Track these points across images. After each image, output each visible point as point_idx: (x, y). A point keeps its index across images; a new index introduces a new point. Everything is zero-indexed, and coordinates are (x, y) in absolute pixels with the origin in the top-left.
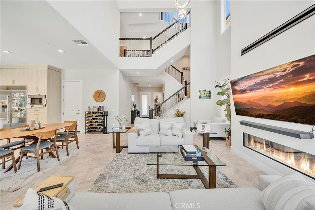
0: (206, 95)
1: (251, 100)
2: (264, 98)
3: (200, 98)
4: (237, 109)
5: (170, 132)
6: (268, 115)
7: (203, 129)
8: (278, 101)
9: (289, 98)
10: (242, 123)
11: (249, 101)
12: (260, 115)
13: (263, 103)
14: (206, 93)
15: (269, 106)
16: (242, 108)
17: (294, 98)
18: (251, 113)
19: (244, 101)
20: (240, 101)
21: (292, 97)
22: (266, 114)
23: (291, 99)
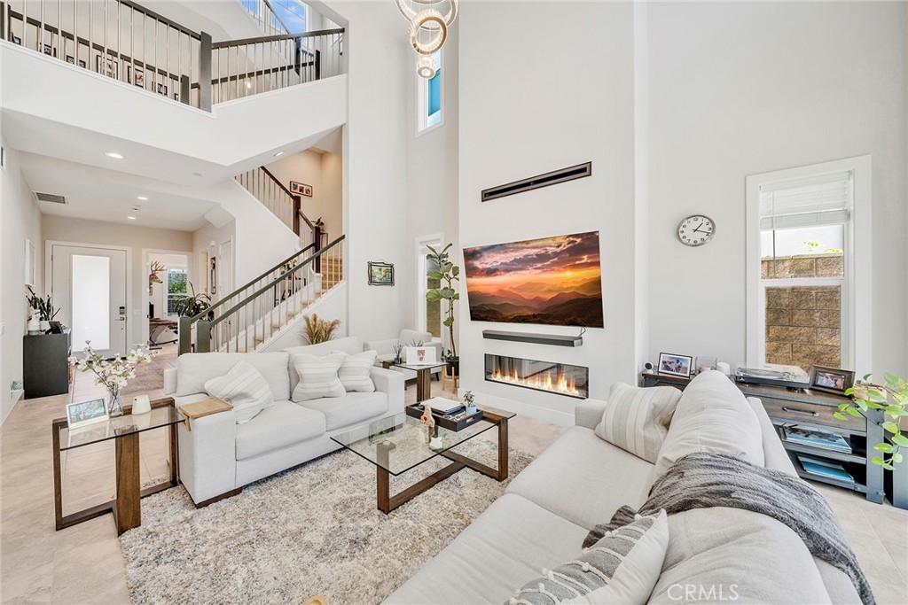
0: (383, 273)
1: (506, 289)
2: (529, 286)
3: (371, 282)
4: (474, 307)
5: (337, 385)
6: (534, 316)
7: (421, 359)
8: (550, 291)
9: (565, 286)
10: (487, 335)
11: (501, 290)
12: (521, 317)
13: (526, 295)
14: (384, 269)
15: (537, 300)
16: (486, 305)
17: (571, 288)
18: (505, 314)
19: (492, 291)
20: (482, 290)
21: (569, 286)
22: (531, 313)
23: (568, 288)
